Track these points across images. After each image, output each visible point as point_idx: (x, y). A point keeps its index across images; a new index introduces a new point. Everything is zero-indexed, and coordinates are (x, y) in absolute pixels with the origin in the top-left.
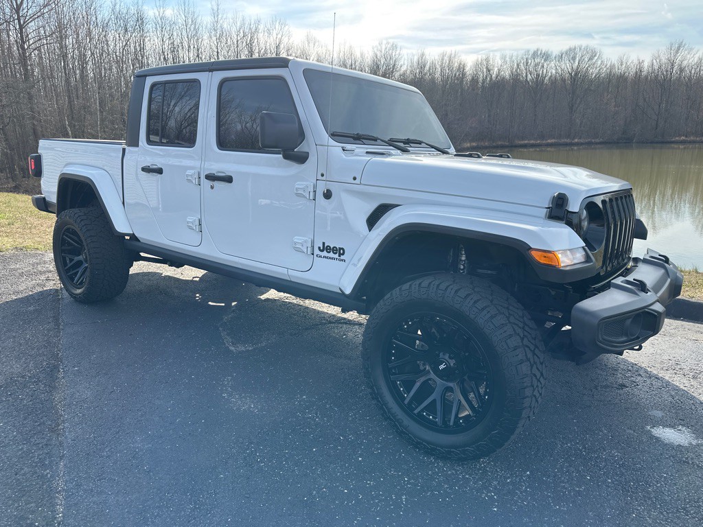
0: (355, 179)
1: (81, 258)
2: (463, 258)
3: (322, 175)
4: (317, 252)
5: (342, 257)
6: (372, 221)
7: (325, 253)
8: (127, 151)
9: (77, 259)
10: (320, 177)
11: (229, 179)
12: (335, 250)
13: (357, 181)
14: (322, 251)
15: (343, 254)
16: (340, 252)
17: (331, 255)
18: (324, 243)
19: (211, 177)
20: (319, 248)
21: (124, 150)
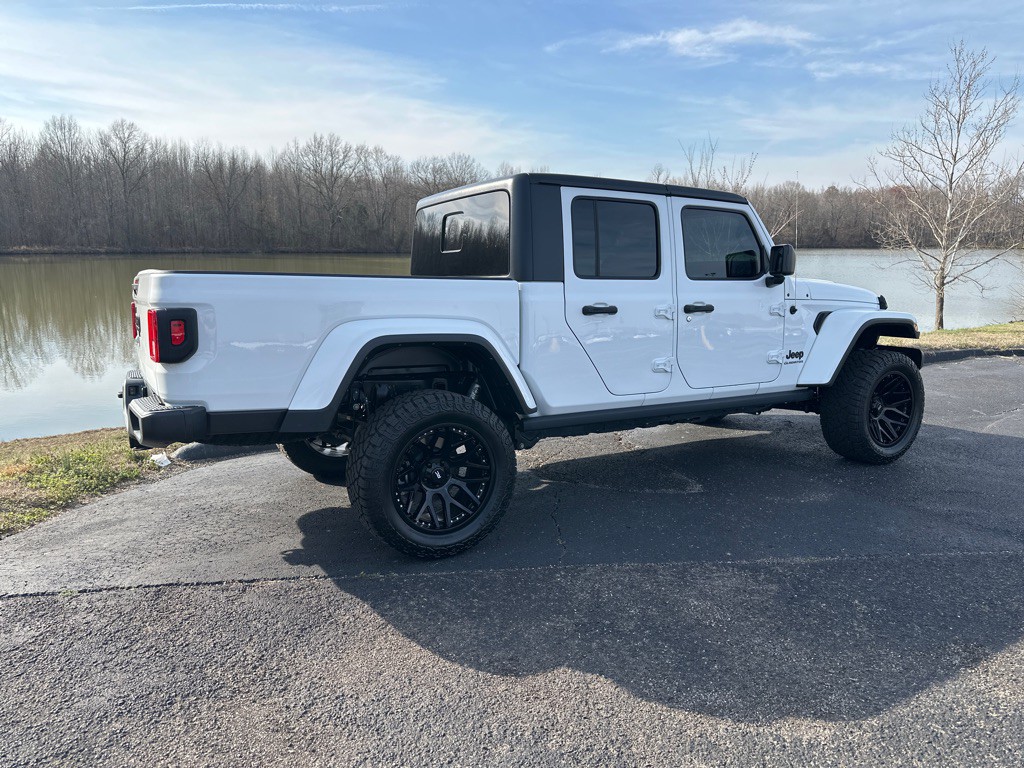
3: (788, 295)
4: (784, 359)
5: (801, 359)
6: (817, 326)
7: (791, 360)
10: (787, 297)
12: (797, 355)
13: (809, 297)
15: (802, 356)
16: (800, 355)
17: (795, 359)
18: (790, 351)
19: (688, 309)
20: (787, 356)
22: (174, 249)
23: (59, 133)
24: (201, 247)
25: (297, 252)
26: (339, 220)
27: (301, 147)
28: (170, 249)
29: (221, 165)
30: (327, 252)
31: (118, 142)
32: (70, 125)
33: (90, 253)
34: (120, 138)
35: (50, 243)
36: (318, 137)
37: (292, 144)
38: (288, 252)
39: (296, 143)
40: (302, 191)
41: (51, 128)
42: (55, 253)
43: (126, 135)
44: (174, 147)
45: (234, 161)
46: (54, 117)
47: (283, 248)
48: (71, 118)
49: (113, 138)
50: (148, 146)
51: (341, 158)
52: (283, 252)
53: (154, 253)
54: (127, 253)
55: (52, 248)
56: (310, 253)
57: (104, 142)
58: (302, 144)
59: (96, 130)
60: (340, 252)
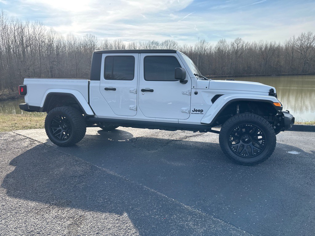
0: (206, 87)
1: (61, 128)
2: (238, 110)
3: (194, 87)
4: (191, 112)
5: (202, 113)
6: (214, 100)
7: (195, 112)
8: (90, 82)
9: (58, 129)
10: (192, 88)
11: (152, 91)
12: (199, 111)
13: (208, 88)
14: (194, 111)
15: (203, 112)
16: (201, 111)
17: (198, 112)
18: (195, 109)
19: (143, 90)
20: (193, 111)
21: (89, 82)
22: (247, 75)
23: (221, 44)
24: (256, 74)
25: (289, 75)
26: (307, 63)
27: (296, 38)
28: (246, 75)
29: (266, 48)
30: (300, 75)
31: (236, 44)
32: (224, 41)
33: (224, 77)
34: (237, 43)
35: (214, 74)
36: (303, 34)
37: (292, 38)
38: (285, 75)
39: (294, 37)
40: (294, 54)
41: (219, 43)
42: (215, 77)
43: (239, 42)
44: (252, 44)
45: (271, 46)
46: (220, 40)
47: (283, 74)
48: (225, 39)
49: (235, 44)
50: (244, 45)
51: (312, 40)
52: (283, 75)
53: (241, 76)
54: (234, 76)
55: (215, 76)
56: (293, 75)
57: (233, 45)
58: (296, 37)
59: (230, 42)
60: (306, 74)
